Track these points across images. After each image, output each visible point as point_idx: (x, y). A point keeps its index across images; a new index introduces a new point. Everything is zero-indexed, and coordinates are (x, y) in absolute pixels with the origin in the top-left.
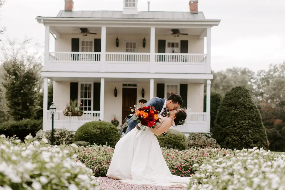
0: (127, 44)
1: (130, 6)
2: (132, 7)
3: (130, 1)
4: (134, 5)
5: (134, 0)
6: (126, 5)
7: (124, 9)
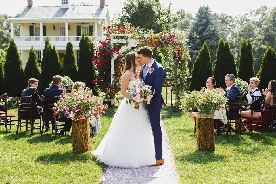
0: (60, 28)
1: (65, 3)
2: (66, 4)
3: (65, 0)
4: (67, 3)
5: (67, 0)
6: (63, 3)
7: (61, 5)
